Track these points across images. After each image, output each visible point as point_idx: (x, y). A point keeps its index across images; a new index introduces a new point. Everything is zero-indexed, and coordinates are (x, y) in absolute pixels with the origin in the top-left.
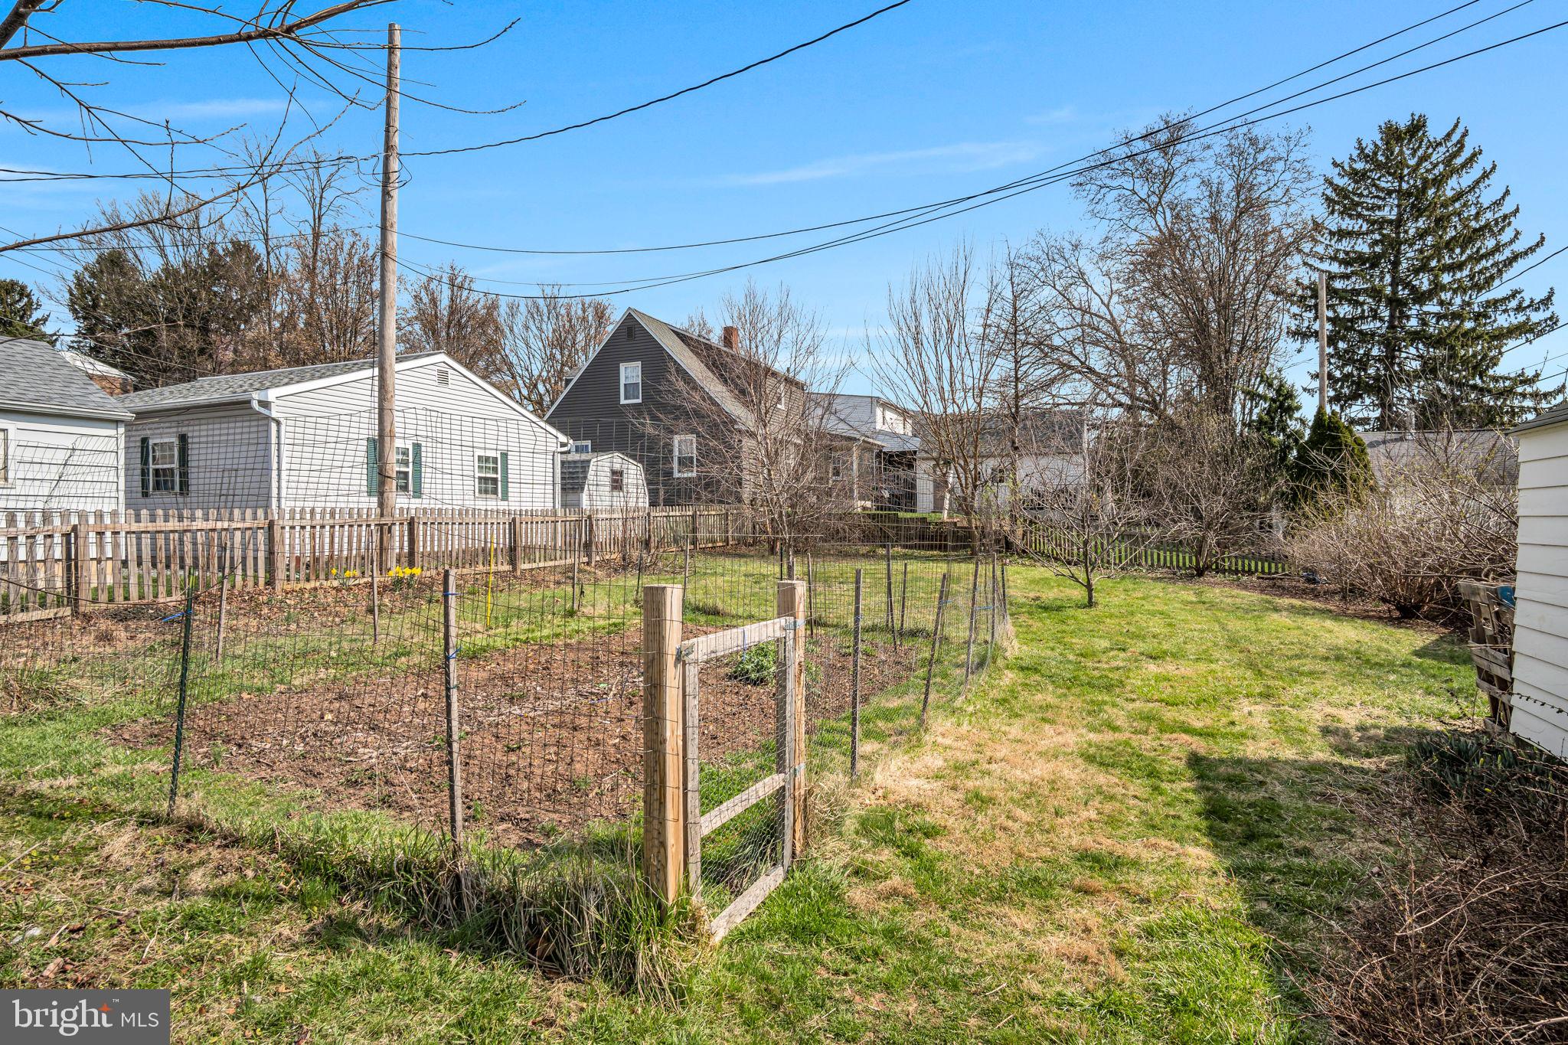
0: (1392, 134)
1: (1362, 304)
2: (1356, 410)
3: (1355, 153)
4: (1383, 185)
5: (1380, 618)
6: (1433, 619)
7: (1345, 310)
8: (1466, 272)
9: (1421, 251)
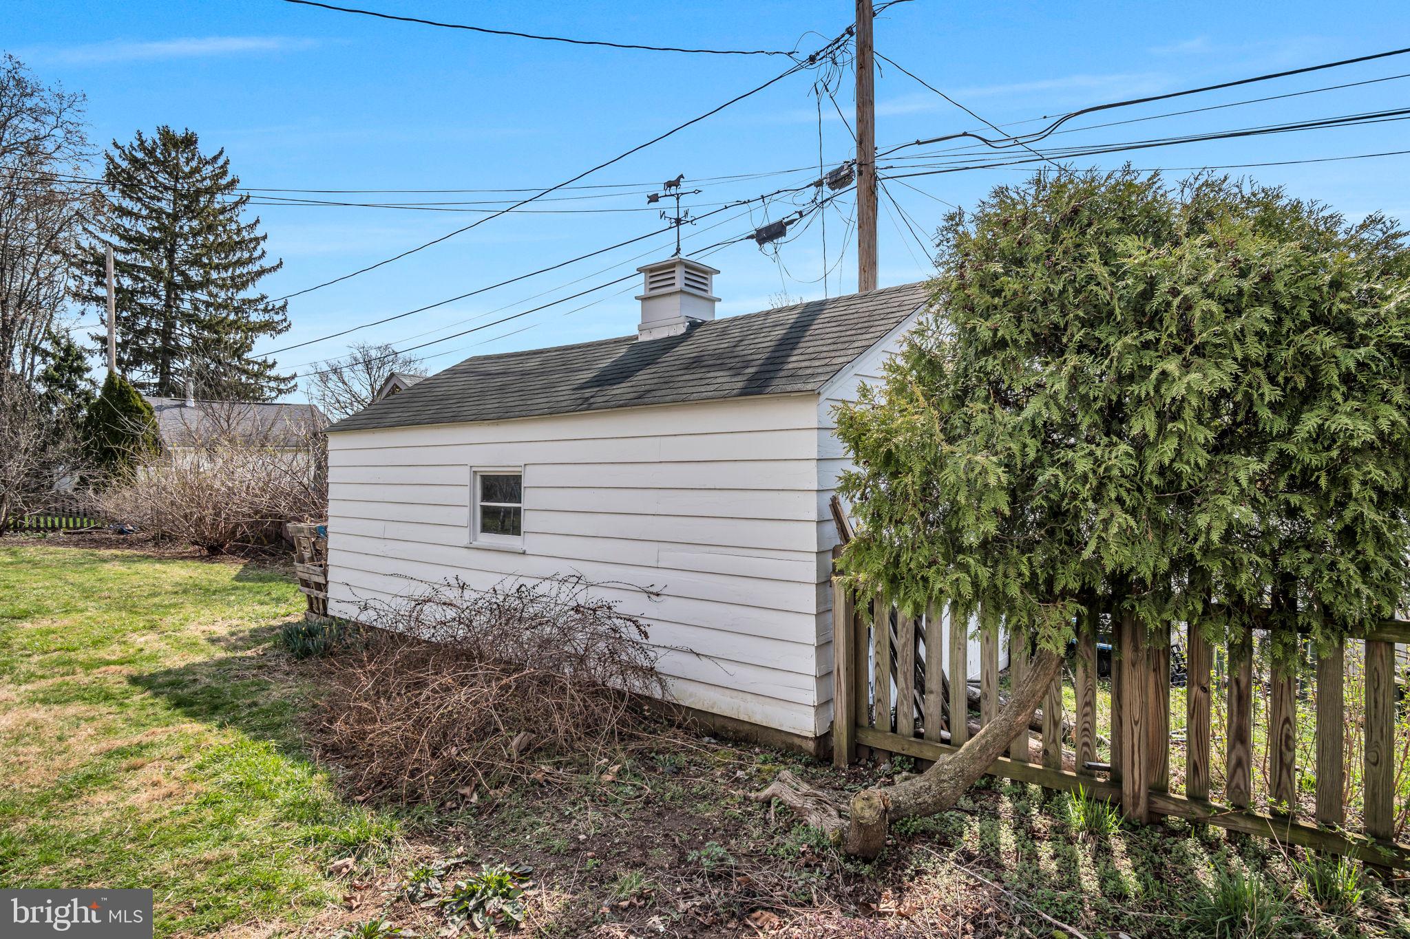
0: (168, 138)
1: (143, 280)
2: (136, 375)
3: (136, 143)
4: (160, 179)
5: (194, 558)
6: (233, 553)
7: (127, 282)
8: (229, 273)
9: (192, 247)
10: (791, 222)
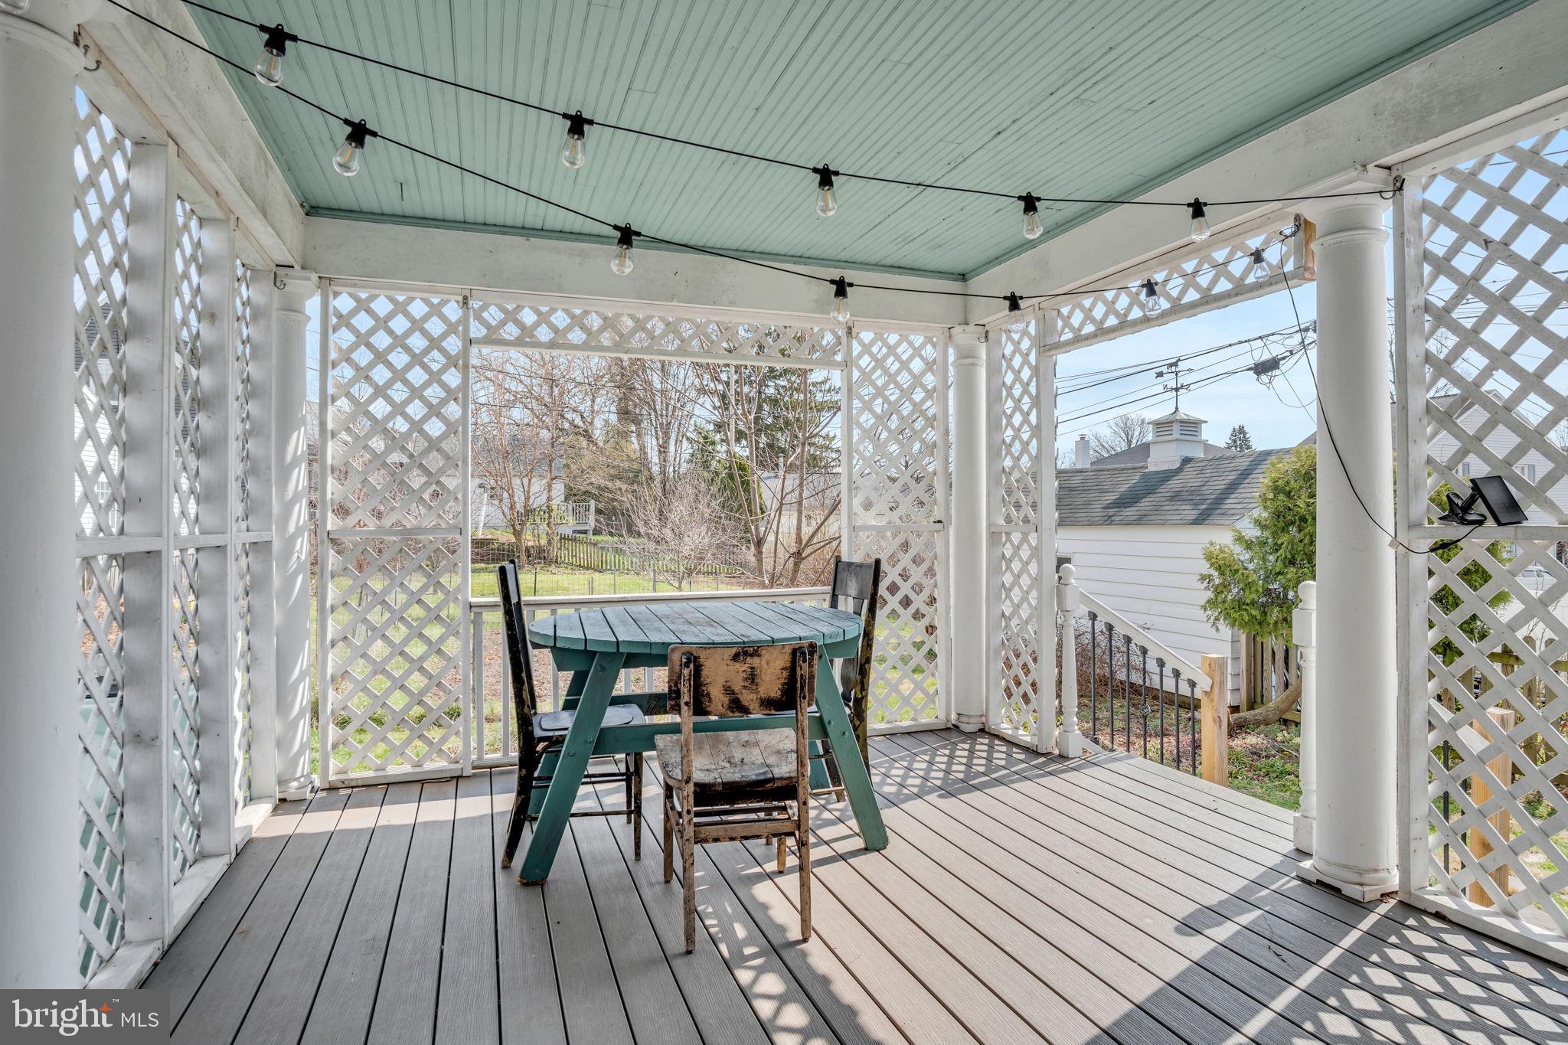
10: (1284, 358)
